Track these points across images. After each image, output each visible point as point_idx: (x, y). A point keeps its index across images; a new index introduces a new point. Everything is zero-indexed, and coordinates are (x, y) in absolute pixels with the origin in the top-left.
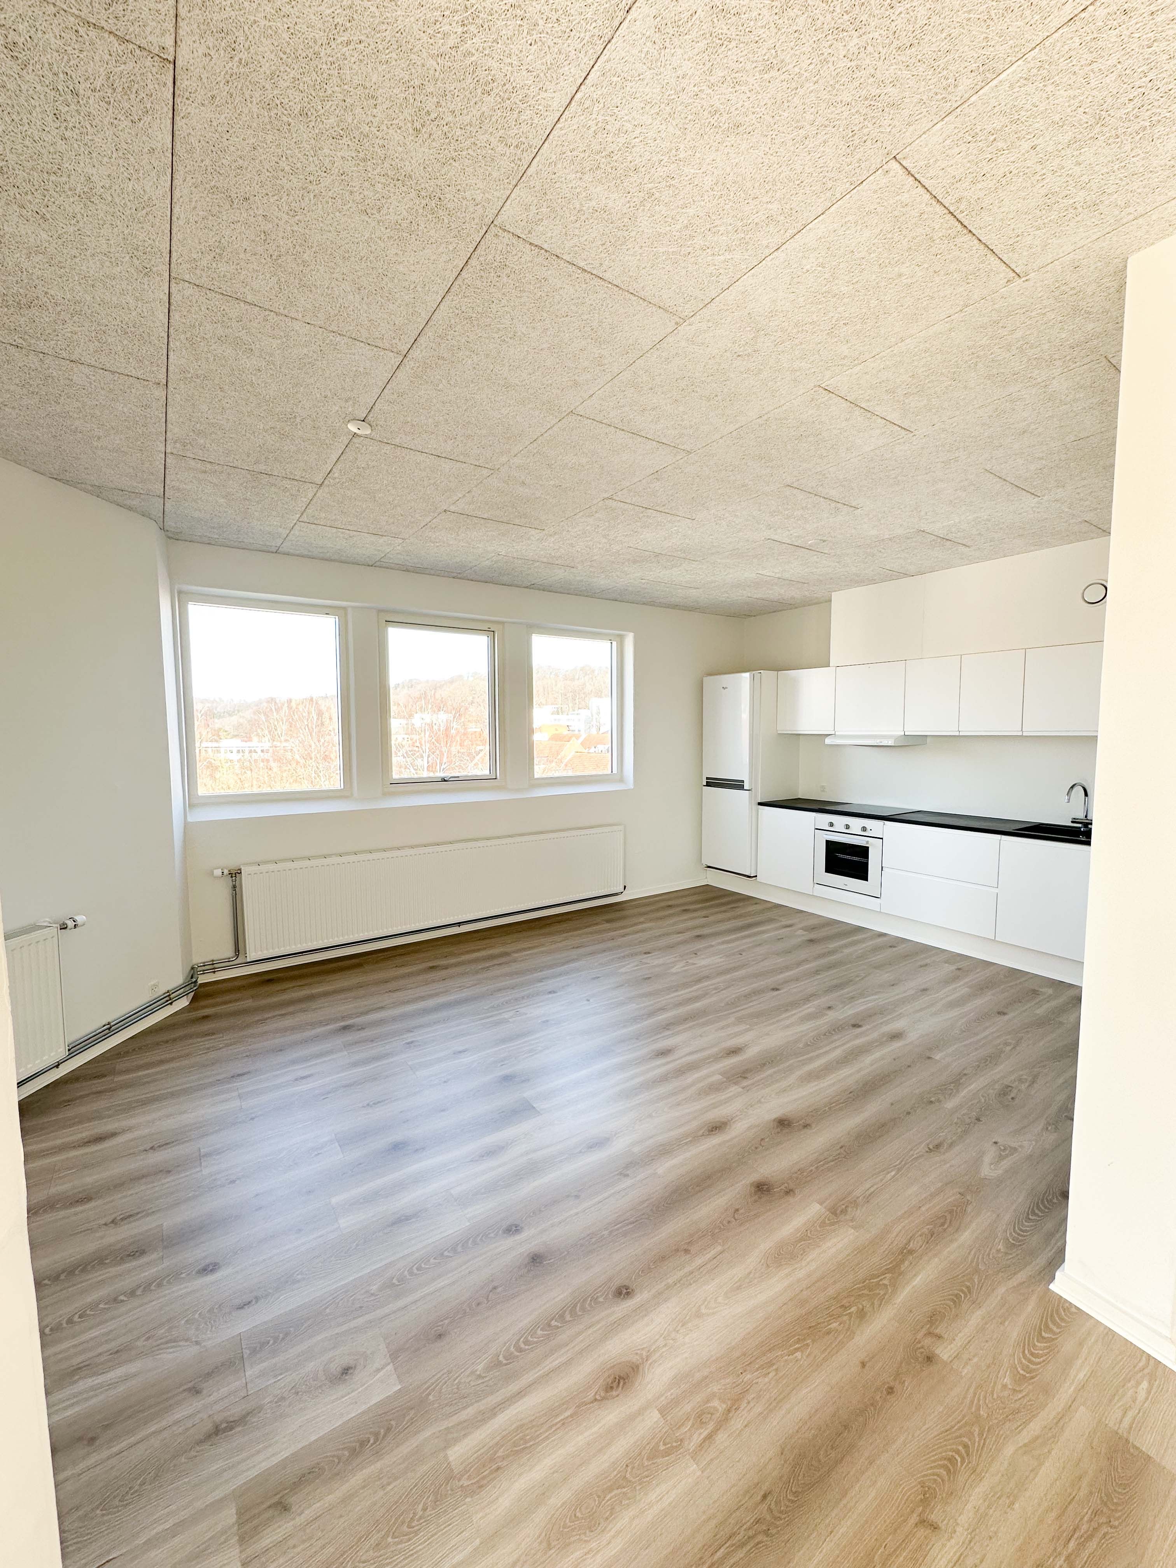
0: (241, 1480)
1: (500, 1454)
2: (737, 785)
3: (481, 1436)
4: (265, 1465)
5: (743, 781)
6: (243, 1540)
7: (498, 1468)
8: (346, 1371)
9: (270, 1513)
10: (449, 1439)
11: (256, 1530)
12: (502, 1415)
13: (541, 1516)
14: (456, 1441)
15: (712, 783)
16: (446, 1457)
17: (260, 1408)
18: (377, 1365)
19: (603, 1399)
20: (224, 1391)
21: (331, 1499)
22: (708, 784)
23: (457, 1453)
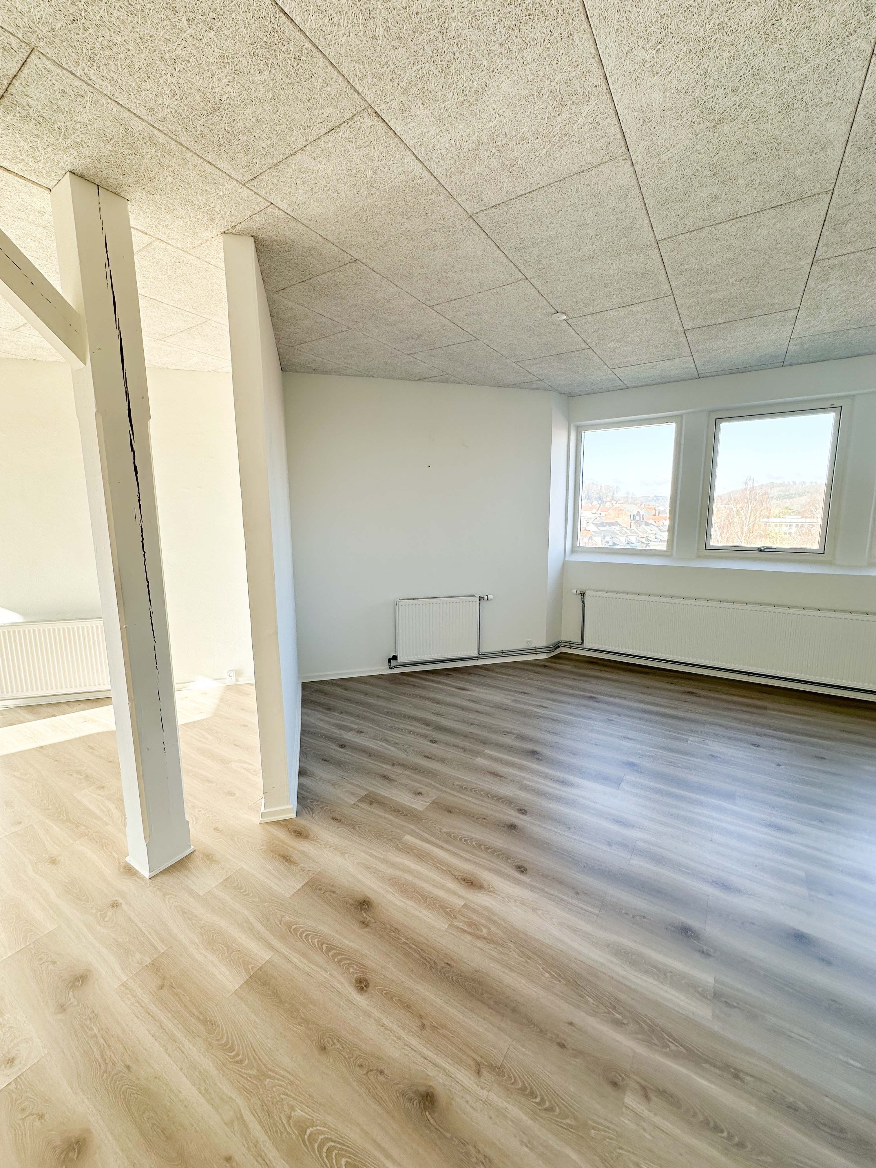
0: (374, 790)
1: (415, 851)
3: (418, 842)
4: (381, 793)
6: (359, 800)
7: (409, 853)
8: (420, 794)
9: (368, 801)
10: (413, 833)
11: (363, 801)
12: (430, 846)
13: (399, 873)
14: (412, 836)
16: (405, 835)
17: (396, 781)
18: (427, 800)
19: (458, 879)
20: (397, 770)
21: (379, 813)
23: (408, 838)
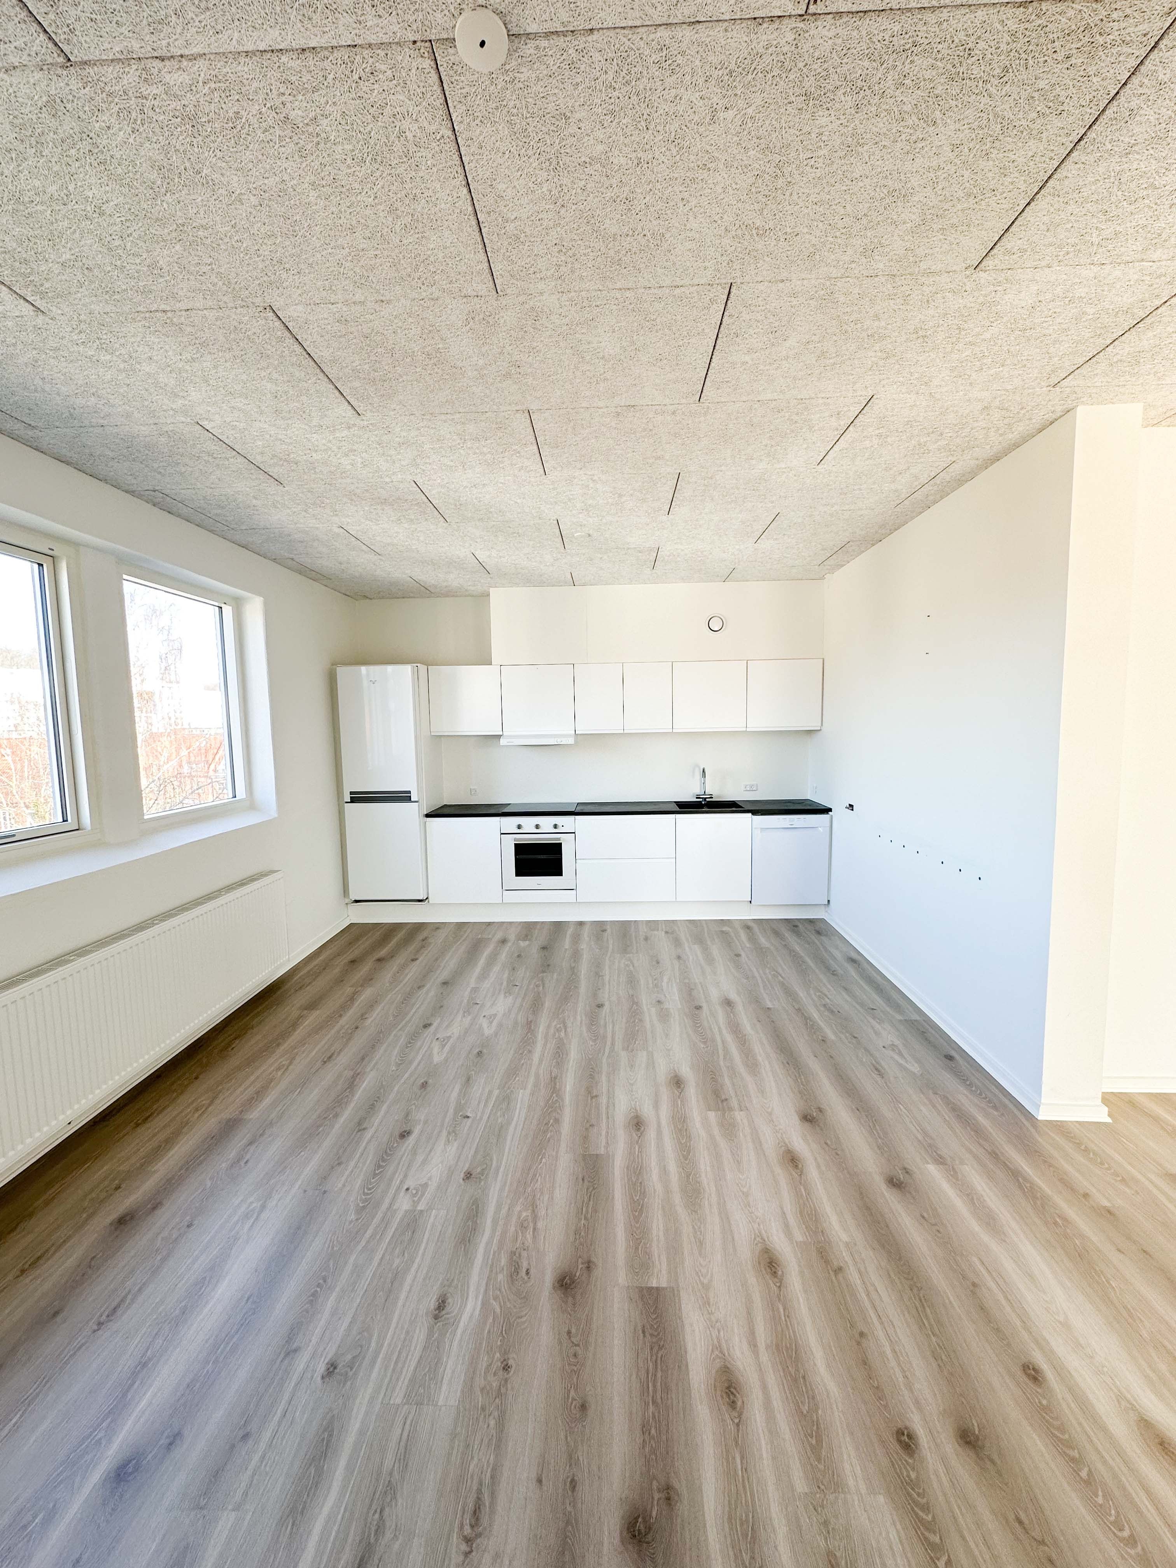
2: (404, 797)
5: (409, 792)
15: (358, 798)
22: (353, 800)
